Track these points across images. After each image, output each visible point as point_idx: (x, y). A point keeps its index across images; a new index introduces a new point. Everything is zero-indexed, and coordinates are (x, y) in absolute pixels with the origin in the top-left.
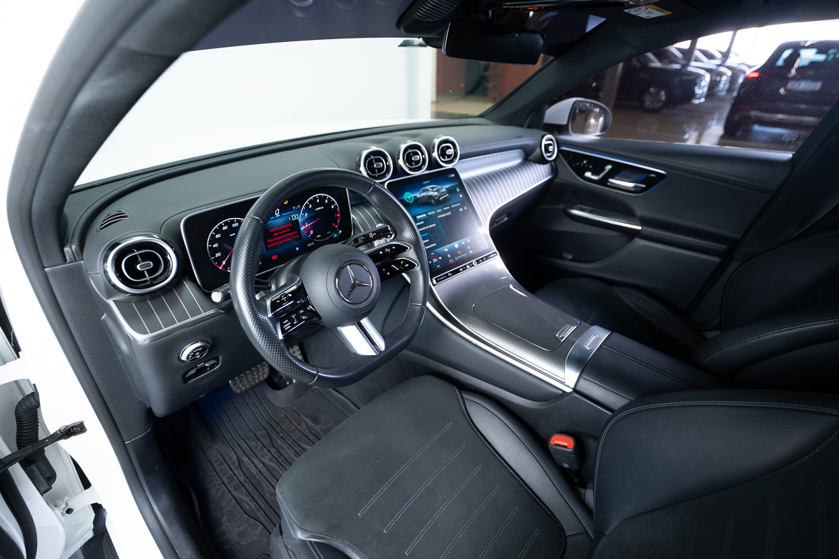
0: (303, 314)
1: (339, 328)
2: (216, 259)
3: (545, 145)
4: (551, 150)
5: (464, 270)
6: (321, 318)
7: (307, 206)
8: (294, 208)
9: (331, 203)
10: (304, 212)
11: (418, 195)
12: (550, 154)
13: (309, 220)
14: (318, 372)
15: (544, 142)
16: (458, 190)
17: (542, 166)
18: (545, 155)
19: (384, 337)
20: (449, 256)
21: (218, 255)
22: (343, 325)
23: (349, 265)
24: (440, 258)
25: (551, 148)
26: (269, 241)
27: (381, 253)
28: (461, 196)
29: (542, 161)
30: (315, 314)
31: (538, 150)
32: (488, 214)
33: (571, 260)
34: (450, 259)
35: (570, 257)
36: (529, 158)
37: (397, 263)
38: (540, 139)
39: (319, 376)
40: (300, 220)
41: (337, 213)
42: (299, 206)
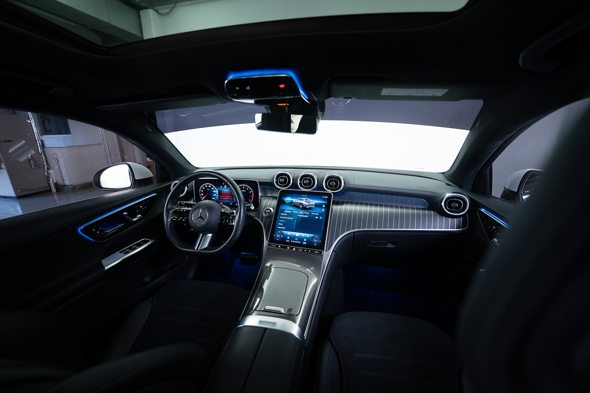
2: (201, 196)
11: (294, 200)
12: (454, 210)
16: (324, 206)
20: (288, 238)
21: (202, 194)
24: (282, 236)
28: (323, 210)
36: (433, 208)
41: (252, 195)
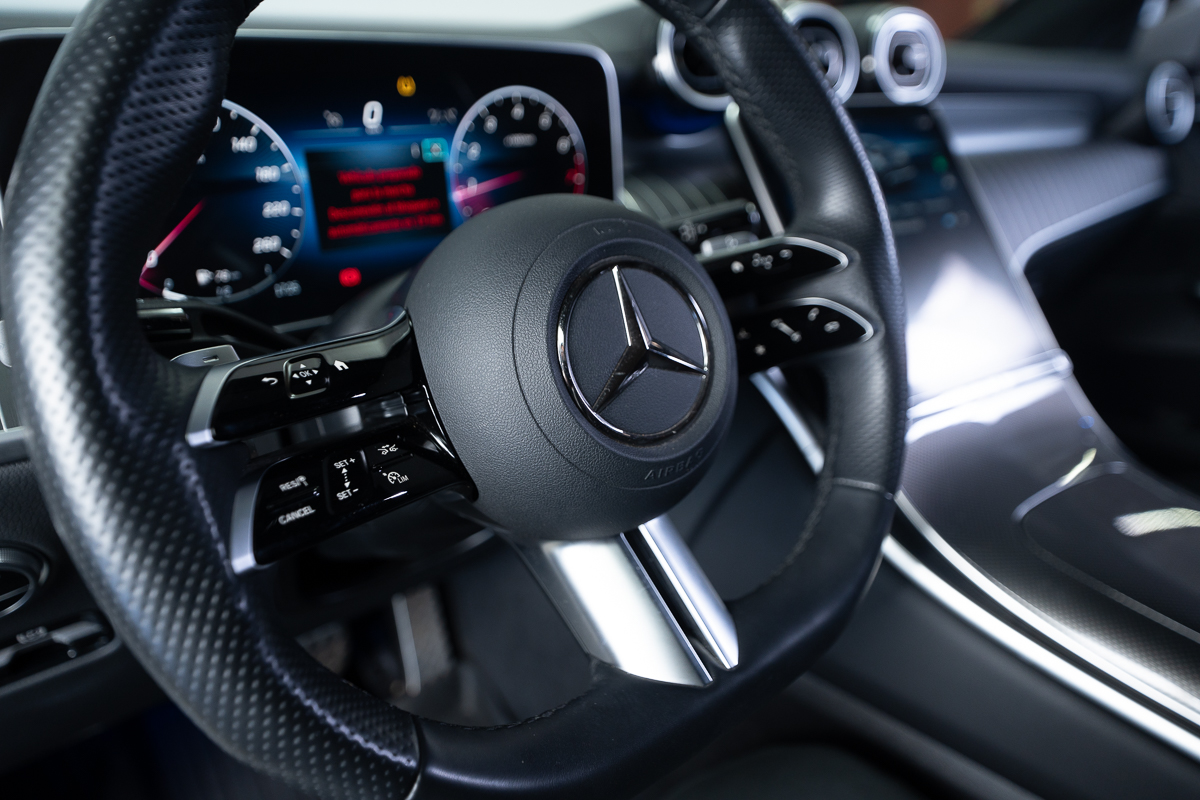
0: (390, 463)
1: (552, 549)
6: (474, 494)
7: (479, 121)
8: (434, 115)
9: (558, 130)
10: (469, 138)
13: (481, 170)
14: (425, 759)
19: (734, 608)
22: (567, 537)
23: (622, 265)
26: (336, 214)
27: (737, 266)
30: (452, 469)
37: (797, 316)
39: (431, 783)
40: (453, 166)
41: (575, 168)
42: (451, 114)
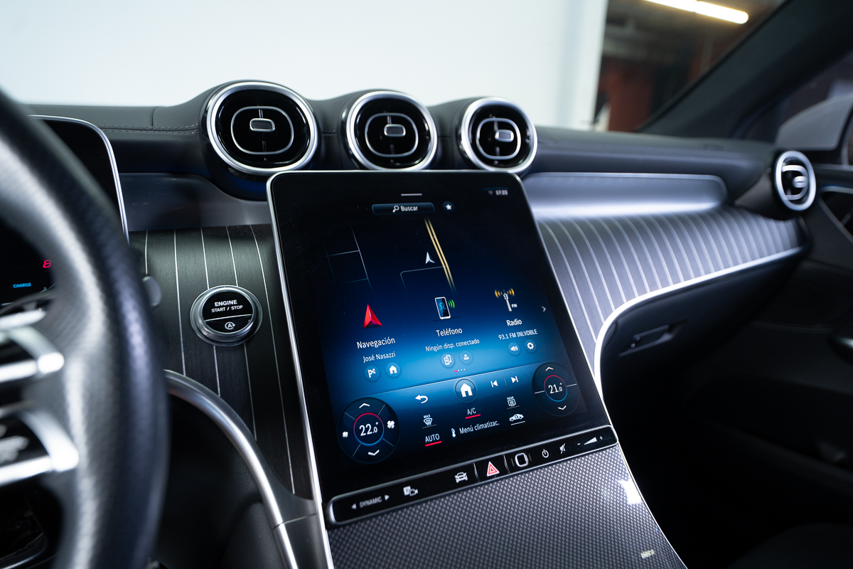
3: (784, 174)
4: (799, 185)
5: (472, 479)
12: (797, 197)
15: (781, 167)
17: (773, 224)
18: (785, 198)
20: (428, 421)
24: (391, 424)
25: (799, 181)
29: (773, 210)
31: (764, 185)
32: (607, 313)
33: (840, 465)
34: (430, 431)
35: (840, 456)
36: (738, 202)
38: (769, 160)
